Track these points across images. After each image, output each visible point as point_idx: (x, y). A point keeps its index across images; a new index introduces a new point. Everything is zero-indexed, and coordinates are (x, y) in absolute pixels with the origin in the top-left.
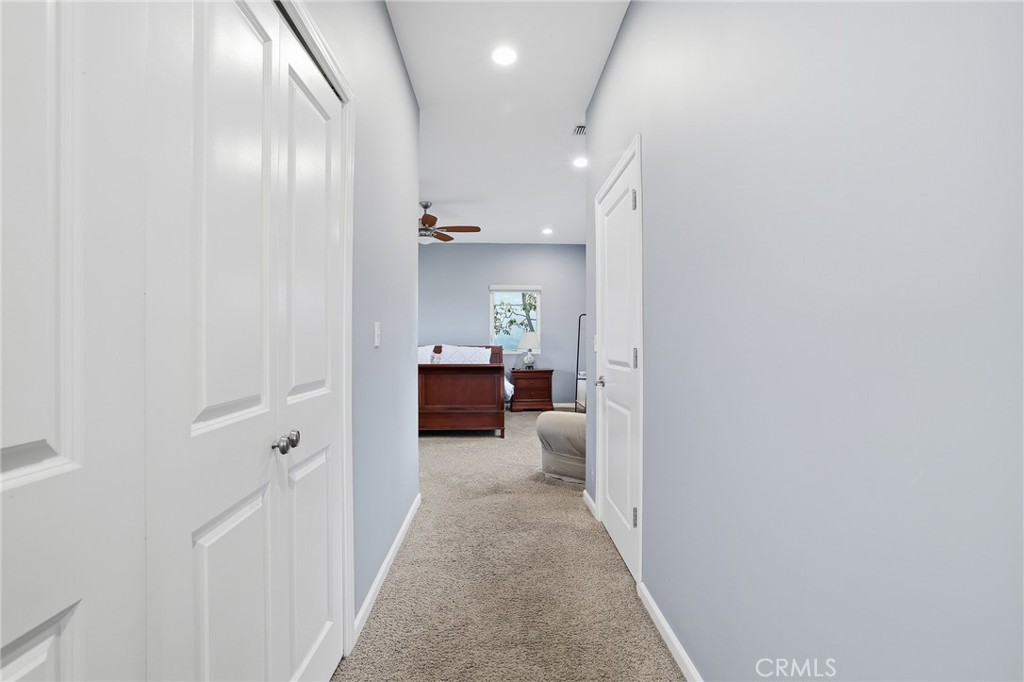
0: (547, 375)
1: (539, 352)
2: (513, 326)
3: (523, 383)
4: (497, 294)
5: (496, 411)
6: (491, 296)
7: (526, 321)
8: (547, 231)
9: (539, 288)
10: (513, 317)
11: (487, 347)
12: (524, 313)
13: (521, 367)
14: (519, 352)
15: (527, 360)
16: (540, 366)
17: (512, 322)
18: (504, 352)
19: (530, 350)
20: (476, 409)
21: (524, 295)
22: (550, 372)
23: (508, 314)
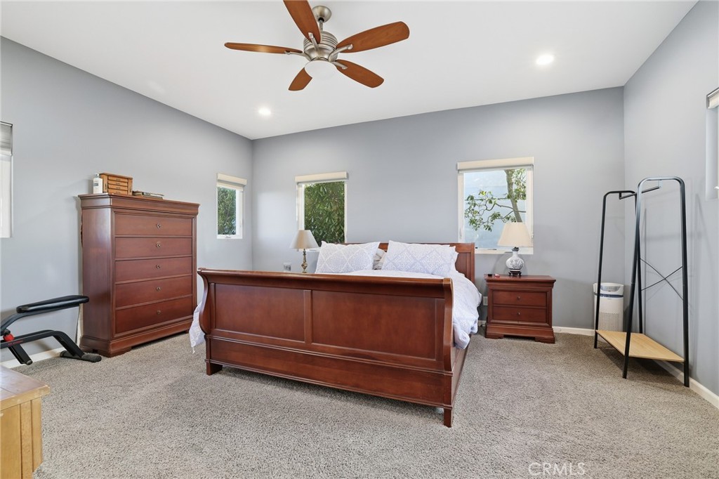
0: (545, 286)
1: (530, 252)
2: (496, 221)
3: (503, 297)
4: (466, 175)
5: (434, 370)
6: (459, 177)
7: (513, 215)
8: (545, 60)
9: (531, 160)
10: (496, 210)
11: (452, 245)
12: (509, 203)
13: (501, 273)
14: (500, 251)
15: (512, 262)
16: (532, 272)
17: (495, 216)
18: (477, 251)
19: (516, 249)
20: (396, 360)
21: (509, 173)
22: (551, 283)
23: (490, 206)
